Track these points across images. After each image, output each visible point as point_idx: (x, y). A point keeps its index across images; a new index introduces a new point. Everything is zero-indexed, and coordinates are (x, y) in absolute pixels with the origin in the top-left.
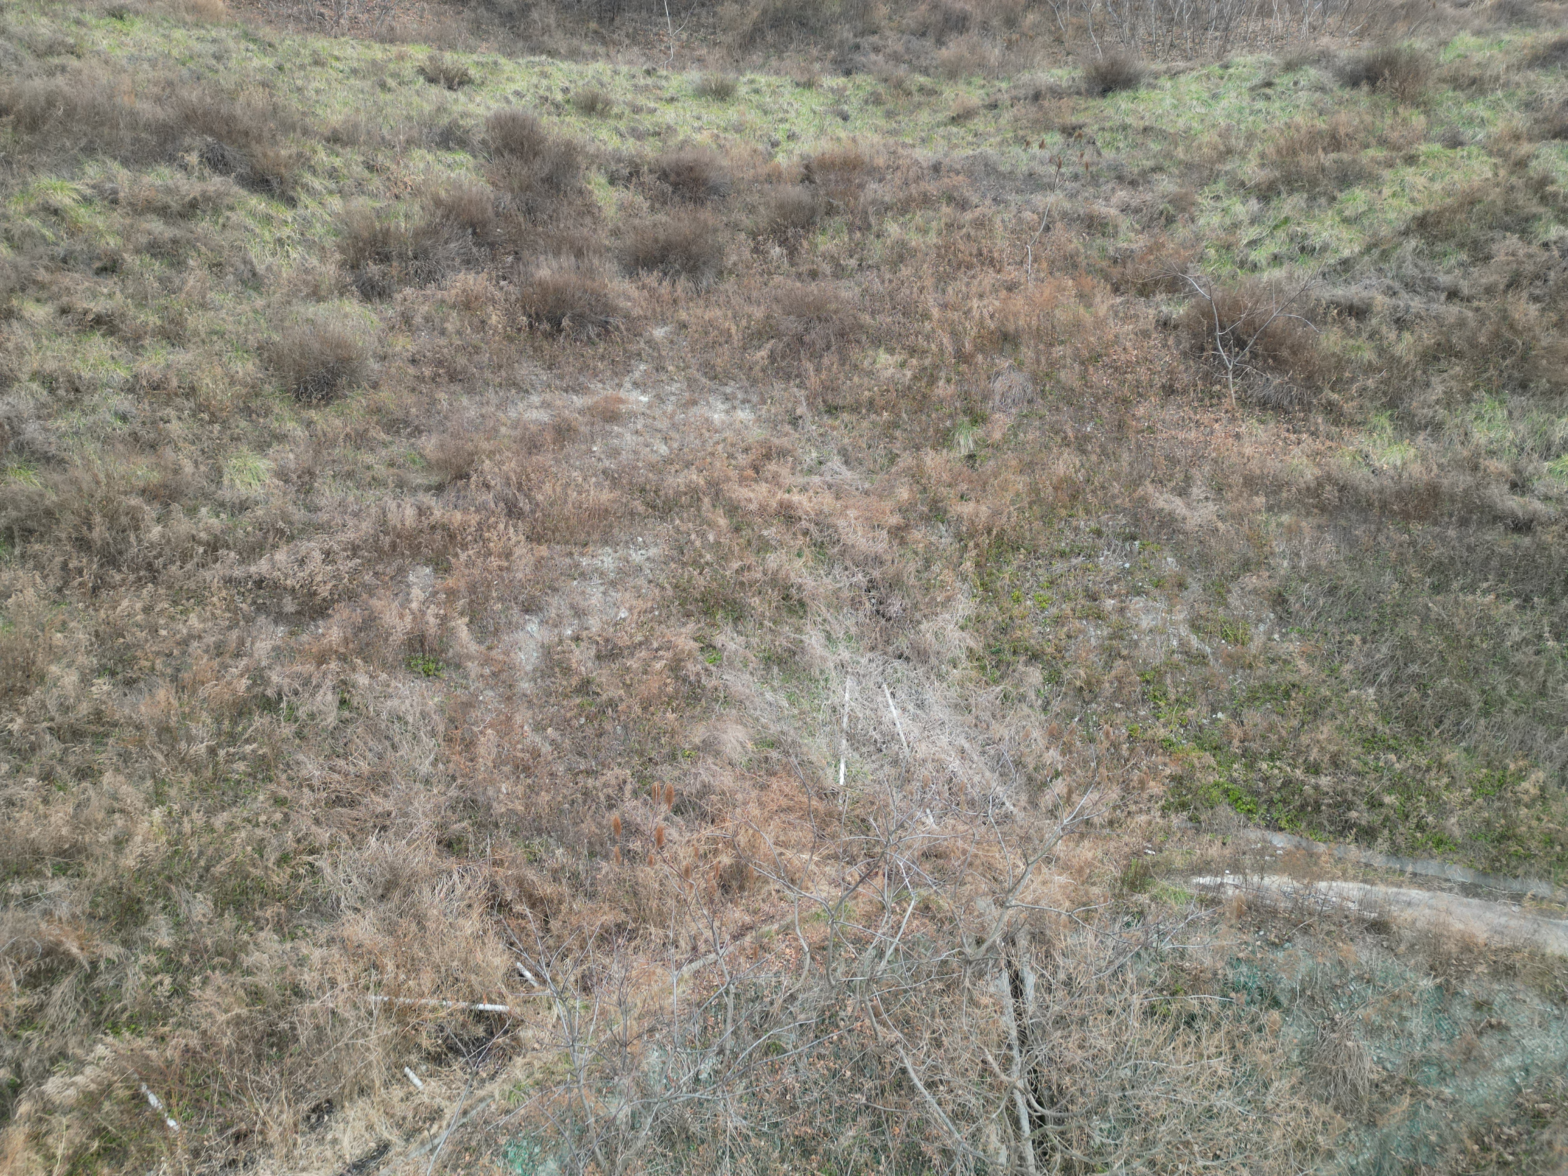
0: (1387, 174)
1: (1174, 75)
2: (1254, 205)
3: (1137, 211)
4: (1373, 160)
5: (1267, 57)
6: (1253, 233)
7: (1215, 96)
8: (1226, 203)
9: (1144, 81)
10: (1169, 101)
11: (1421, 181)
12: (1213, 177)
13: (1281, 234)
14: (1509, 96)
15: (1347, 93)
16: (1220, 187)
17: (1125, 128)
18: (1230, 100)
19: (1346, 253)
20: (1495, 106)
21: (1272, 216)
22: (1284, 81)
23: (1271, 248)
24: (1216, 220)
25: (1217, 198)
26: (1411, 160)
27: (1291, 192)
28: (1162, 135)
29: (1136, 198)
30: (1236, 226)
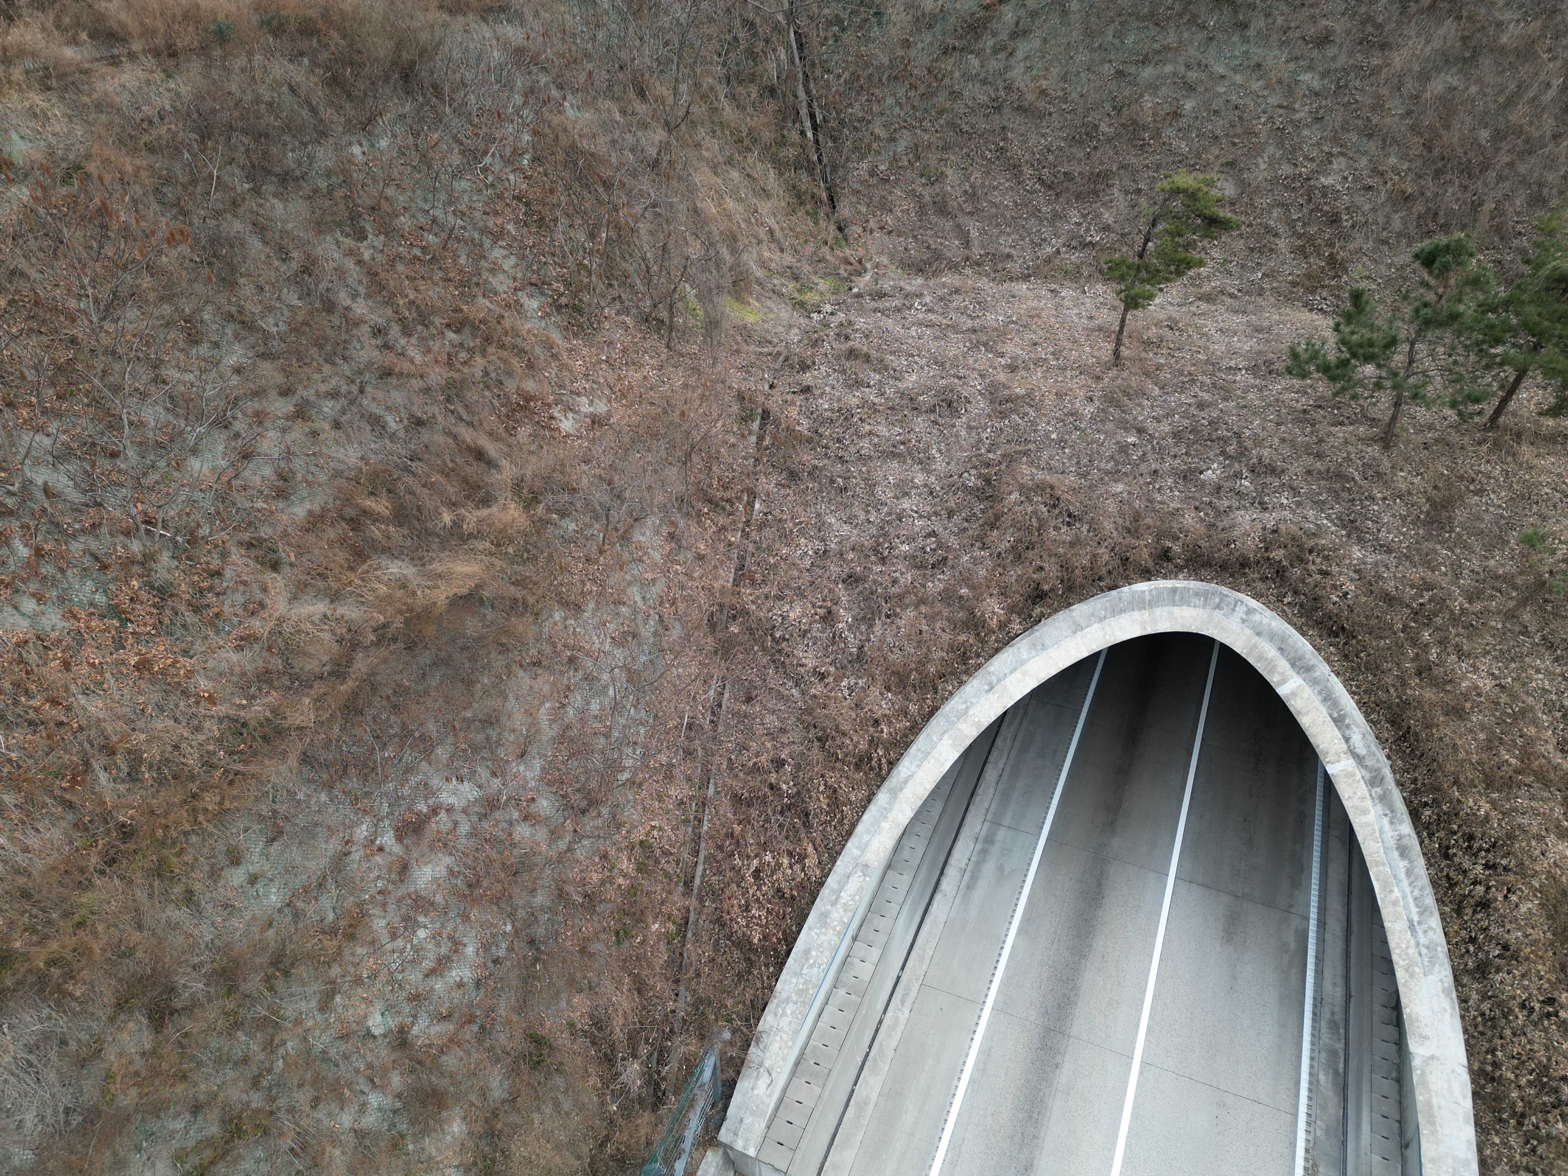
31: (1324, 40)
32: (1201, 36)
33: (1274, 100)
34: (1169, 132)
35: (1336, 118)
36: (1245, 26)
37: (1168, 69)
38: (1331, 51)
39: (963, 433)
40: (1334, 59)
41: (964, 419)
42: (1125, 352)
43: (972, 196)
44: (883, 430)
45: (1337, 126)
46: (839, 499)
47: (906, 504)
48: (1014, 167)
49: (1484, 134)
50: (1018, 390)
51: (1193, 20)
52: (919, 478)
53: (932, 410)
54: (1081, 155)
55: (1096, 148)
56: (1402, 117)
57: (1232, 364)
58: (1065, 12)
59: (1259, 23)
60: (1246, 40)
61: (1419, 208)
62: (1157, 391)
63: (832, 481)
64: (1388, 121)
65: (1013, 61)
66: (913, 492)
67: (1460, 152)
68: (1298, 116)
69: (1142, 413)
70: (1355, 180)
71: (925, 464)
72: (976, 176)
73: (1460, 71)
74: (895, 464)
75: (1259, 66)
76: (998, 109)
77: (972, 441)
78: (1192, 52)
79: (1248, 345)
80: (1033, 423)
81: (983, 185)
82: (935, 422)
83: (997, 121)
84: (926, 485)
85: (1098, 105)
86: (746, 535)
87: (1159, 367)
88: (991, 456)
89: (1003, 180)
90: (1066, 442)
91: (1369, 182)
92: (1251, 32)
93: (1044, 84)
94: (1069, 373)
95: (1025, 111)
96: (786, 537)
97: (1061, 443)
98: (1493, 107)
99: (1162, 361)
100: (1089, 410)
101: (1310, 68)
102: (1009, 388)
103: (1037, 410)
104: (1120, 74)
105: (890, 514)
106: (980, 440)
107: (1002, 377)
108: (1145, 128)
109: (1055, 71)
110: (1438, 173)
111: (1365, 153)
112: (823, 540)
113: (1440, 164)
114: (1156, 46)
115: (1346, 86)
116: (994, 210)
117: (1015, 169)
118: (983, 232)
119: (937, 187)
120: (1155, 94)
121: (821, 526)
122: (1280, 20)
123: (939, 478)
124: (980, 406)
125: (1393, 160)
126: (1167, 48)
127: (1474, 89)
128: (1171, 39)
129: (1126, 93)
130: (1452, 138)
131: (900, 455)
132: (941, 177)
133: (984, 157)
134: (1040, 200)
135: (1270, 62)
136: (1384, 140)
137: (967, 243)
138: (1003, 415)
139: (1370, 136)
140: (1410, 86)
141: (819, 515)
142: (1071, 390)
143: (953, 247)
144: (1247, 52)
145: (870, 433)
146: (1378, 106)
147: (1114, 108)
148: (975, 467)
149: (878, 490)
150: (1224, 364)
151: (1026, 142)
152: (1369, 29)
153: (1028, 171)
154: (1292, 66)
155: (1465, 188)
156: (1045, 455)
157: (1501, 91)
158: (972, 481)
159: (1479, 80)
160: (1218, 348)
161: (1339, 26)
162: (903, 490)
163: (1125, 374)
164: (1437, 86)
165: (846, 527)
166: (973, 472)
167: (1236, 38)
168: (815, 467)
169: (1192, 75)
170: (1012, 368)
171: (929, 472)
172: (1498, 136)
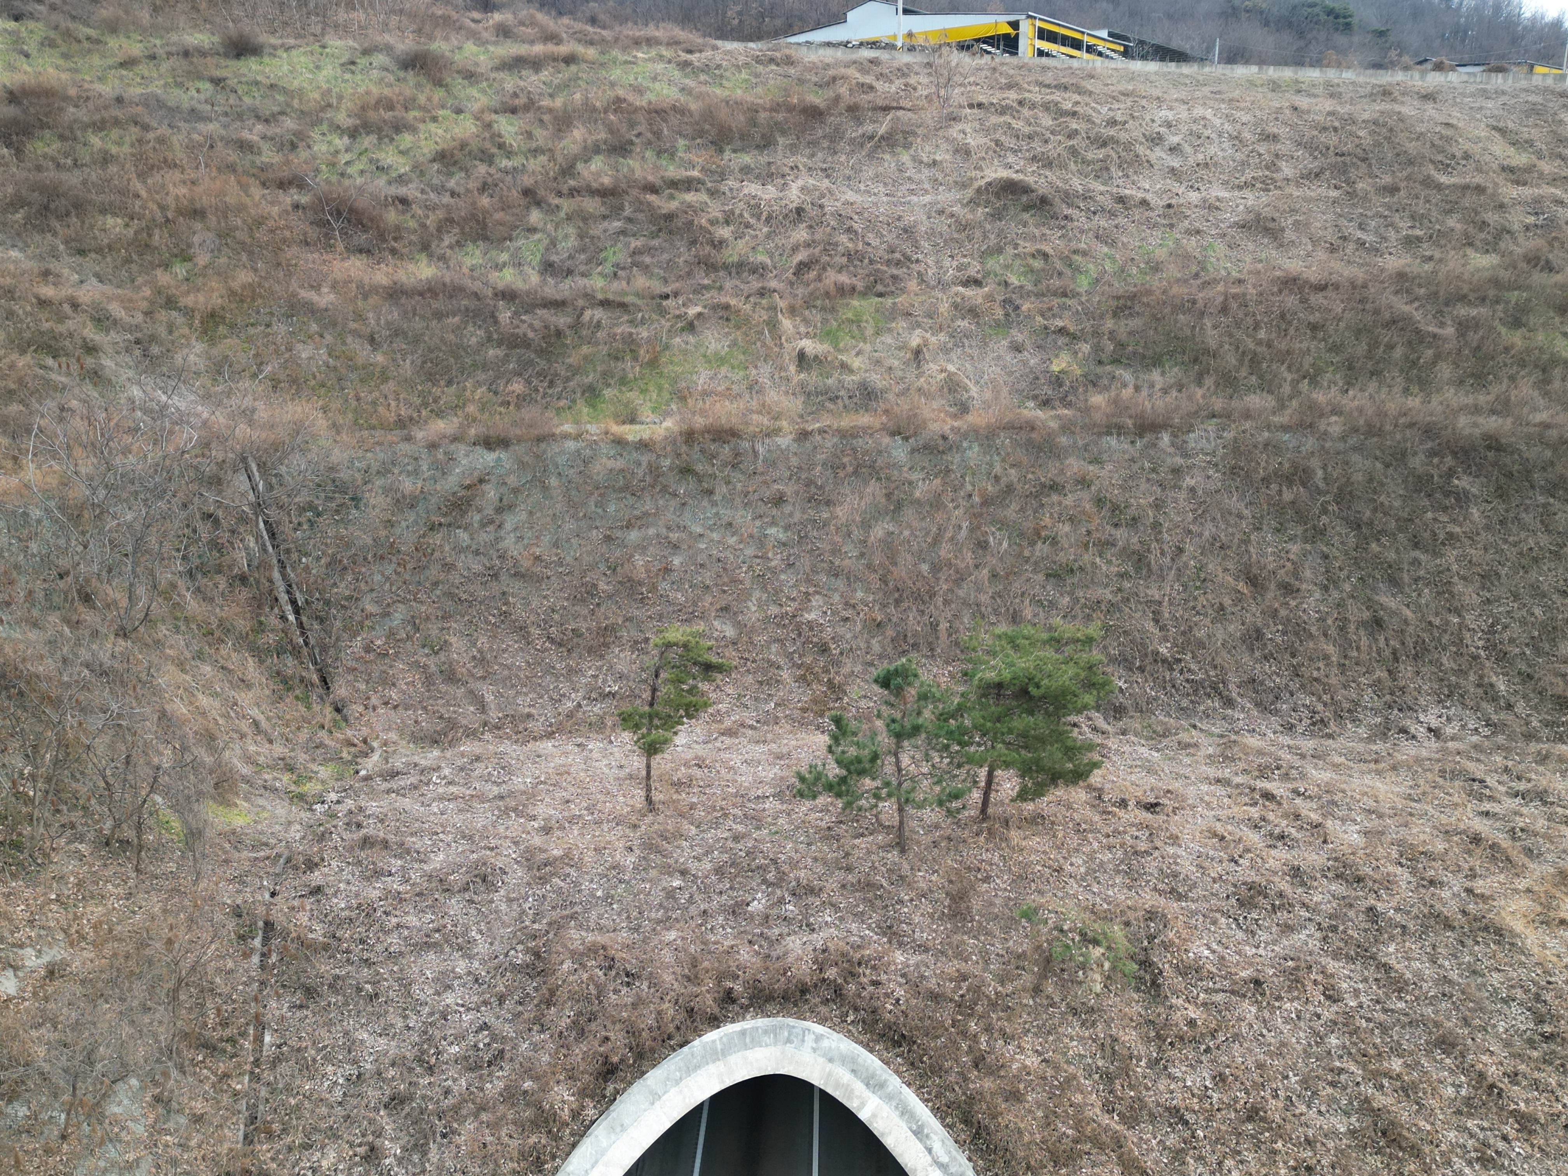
0: (422, 126)
1: (288, 49)
2: (346, 140)
3: (272, 139)
4: (415, 118)
5: (351, 43)
6: (347, 157)
7: (318, 67)
8: (329, 138)
9: (267, 50)
10: (286, 68)
11: (440, 132)
12: (319, 122)
13: (364, 158)
14: (490, 86)
15: (402, 74)
16: (325, 127)
17: (257, 83)
18: (328, 71)
19: (402, 171)
20: (483, 91)
21: (358, 147)
22: (362, 61)
23: (359, 166)
24: (324, 148)
25: (324, 134)
26: (435, 119)
27: (368, 134)
28: (284, 91)
29: (273, 130)
30: (337, 152)
31: (779, 500)
32: (674, 503)
33: (750, 552)
34: (664, 586)
35: (805, 563)
36: (710, 492)
37: (651, 531)
38: (788, 509)
39: (503, 907)
40: (791, 515)
41: (502, 892)
42: (657, 797)
43: (481, 660)
44: (412, 920)
45: (807, 569)
46: (370, 1009)
47: (450, 999)
48: (521, 628)
49: (925, 568)
50: (555, 852)
51: (665, 489)
52: (461, 967)
53: (466, 889)
54: (585, 612)
55: (598, 605)
56: (858, 558)
57: (759, 793)
58: (545, 488)
59: (722, 490)
60: (714, 504)
61: (890, 632)
62: (693, 830)
63: (359, 990)
64: (847, 562)
65: (502, 533)
66: (456, 983)
67: (910, 583)
68: (773, 564)
69: (683, 854)
70: (833, 614)
71: (465, 949)
72: (483, 641)
73: (893, 519)
74: (431, 956)
75: (730, 524)
76: (495, 576)
77: (514, 914)
78: (670, 516)
79: (771, 773)
80: (577, 884)
81: (491, 649)
82: (471, 901)
83: (495, 588)
84: (469, 973)
85: (593, 567)
86: (255, 1078)
87: (692, 806)
88: (536, 926)
89: (511, 642)
90: (612, 897)
91: (845, 614)
92: (717, 497)
93: (538, 551)
94: (605, 827)
95: (523, 576)
96: (308, 1069)
97: (608, 899)
98: (924, 545)
99: (695, 800)
100: (630, 860)
101: (773, 523)
102: (545, 851)
103: (578, 869)
104: (608, 539)
105: (431, 1014)
106: (523, 912)
107: (537, 841)
108: (641, 584)
109: (546, 539)
110: (897, 602)
111: (836, 590)
112: (355, 1062)
113: (897, 595)
114: (637, 513)
115: (806, 536)
116: (506, 672)
117: (522, 630)
118: (498, 695)
119: (442, 656)
120: (643, 553)
121: (351, 1045)
122: (739, 486)
123: (483, 962)
124: (518, 875)
125: (860, 594)
126: (646, 514)
127: (907, 533)
128: (648, 506)
129: (618, 554)
130: (900, 572)
131: (436, 945)
132: (445, 645)
133: (488, 622)
134: (553, 657)
135: (738, 520)
136: (848, 578)
137: (482, 707)
138: (543, 880)
139: (836, 576)
140: (856, 533)
141: (346, 1033)
142: (609, 843)
143: (468, 714)
144: (717, 514)
145: (398, 926)
146: (836, 551)
147: (609, 568)
148: (521, 942)
149: (415, 987)
150: (753, 794)
151: (529, 604)
152: (813, 489)
153: (535, 631)
154: (758, 523)
155: (923, 612)
156: (593, 915)
157: (928, 533)
158: (520, 958)
159: (909, 526)
160: (745, 780)
161: (789, 490)
162: (444, 984)
163: (661, 818)
164: (878, 531)
165: (382, 1041)
166: (520, 947)
167: (705, 503)
168: (337, 977)
169: (674, 536)
170: (547, 830)
171: (471, 958)
172: (936, 568)
